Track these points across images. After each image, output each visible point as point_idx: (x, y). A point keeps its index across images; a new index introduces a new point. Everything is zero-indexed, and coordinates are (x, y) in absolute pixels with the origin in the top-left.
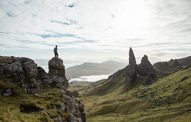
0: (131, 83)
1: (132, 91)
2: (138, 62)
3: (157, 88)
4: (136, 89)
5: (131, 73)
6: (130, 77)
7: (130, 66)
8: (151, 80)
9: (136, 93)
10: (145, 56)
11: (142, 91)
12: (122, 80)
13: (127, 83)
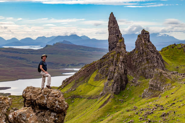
0: (116, 96)
1: (122, 113)
2: (130, 45)
3: (174, 104)
4: (129, 108)
5: (114, 73)
6: (113, 81)
7: (113, 56)
8: (159, 86)
9: (130, 117)
10: (144, 31)
11: (144, 113)
12: (96, 89)
13: (107, 95)
